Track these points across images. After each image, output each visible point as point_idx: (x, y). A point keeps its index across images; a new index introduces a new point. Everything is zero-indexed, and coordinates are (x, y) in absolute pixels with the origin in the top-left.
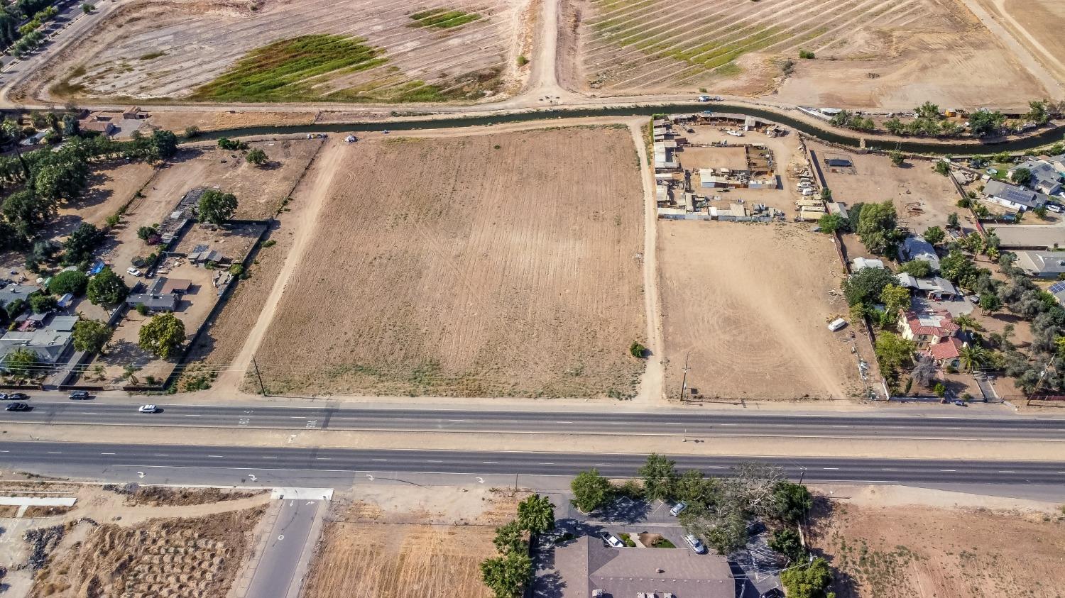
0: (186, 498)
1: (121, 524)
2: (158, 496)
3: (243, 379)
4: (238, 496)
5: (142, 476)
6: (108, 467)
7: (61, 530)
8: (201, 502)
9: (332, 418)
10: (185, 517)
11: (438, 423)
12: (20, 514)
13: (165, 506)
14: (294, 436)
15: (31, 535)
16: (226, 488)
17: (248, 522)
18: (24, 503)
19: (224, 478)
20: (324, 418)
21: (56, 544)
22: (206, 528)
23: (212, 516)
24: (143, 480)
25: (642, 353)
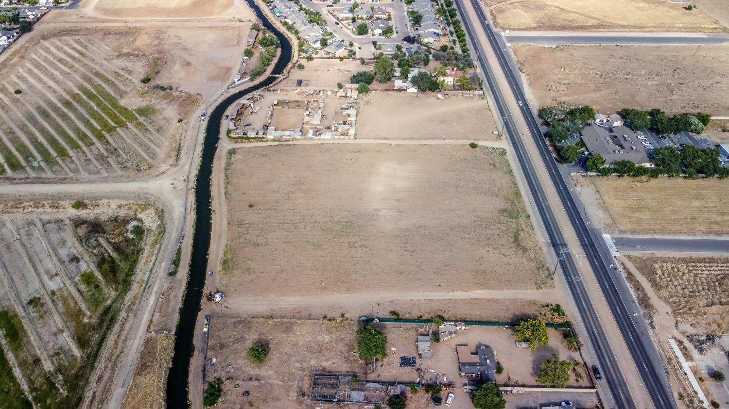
0: (638, 288)
1: (670, 311)
2: (645, 301)
3: (544, 290)
4: (625, 268)
5: (637, 314)
6: (640, 334)
7: (690, 338)
8: (638, 281)
9: (559, 243)
10: (649, 285)
11: (546, 205)
12: (694, 363)
13: (649, 295)
14: (577, 256)
15: (701, 351)
16: (624, 275)
17: (638, 260)
18: (686, 365)
19: (618, 278)
20: (560, 246)
21: (699, 335)
22: (651, 275)
23: (643, 274)
24: (639, 313)
25: (473, 146)
